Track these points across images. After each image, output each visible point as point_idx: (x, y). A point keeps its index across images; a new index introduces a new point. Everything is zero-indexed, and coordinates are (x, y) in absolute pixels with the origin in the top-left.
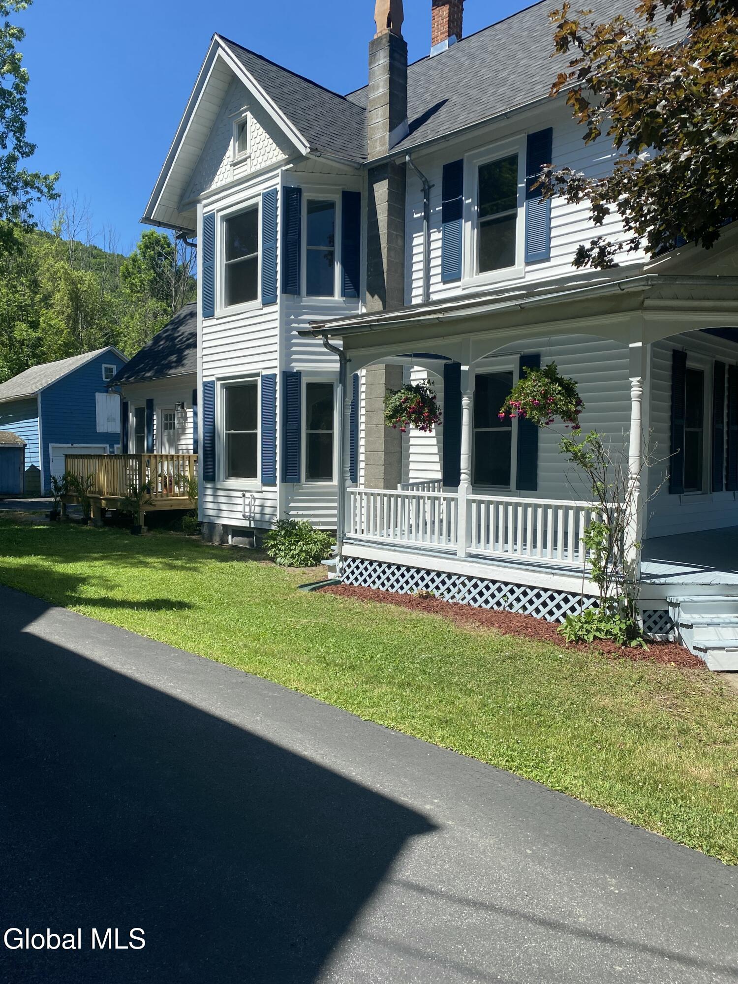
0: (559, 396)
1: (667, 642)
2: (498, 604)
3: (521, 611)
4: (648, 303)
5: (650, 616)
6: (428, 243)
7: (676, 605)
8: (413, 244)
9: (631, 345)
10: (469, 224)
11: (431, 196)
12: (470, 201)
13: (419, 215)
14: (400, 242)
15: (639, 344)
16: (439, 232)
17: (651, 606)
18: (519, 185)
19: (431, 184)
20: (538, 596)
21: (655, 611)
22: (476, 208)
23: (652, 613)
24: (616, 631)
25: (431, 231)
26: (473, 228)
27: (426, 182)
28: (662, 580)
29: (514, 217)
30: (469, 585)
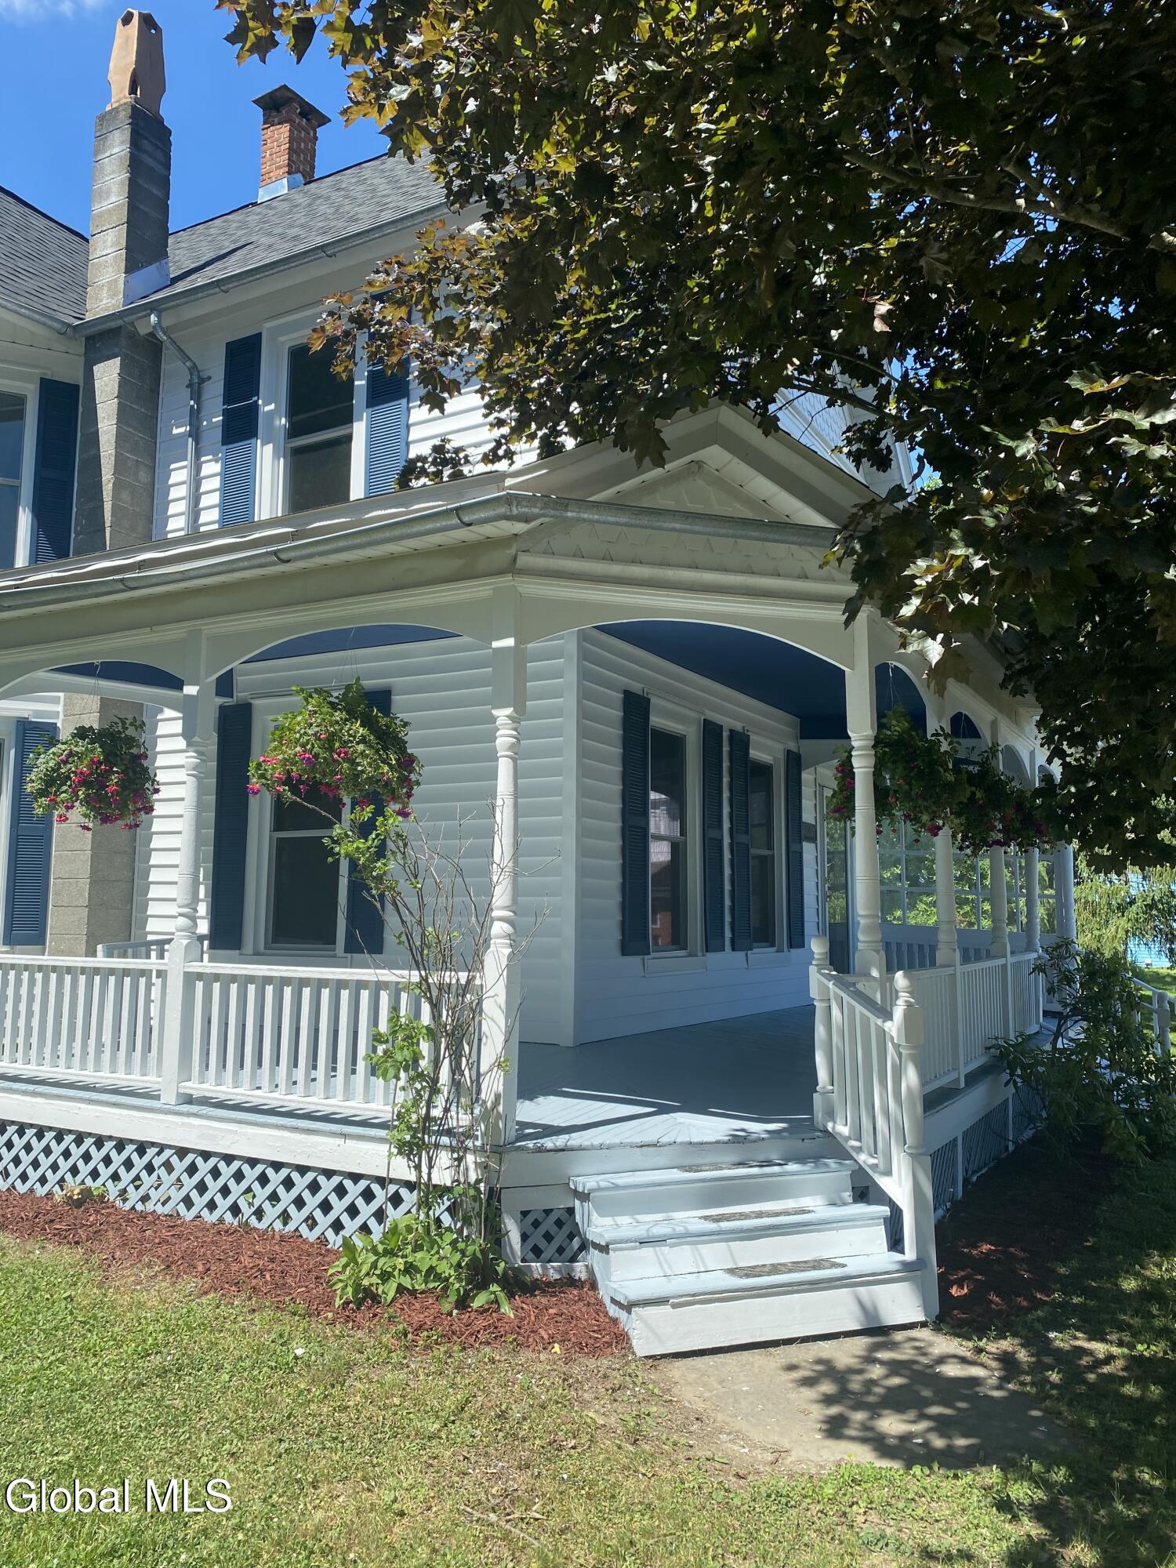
0: (361, 747)
1: (571, 1282)
2: (235, 1210)
4: (524, 560)
5: (536, 1224)
6: (196, 481)
7: (584, 1197)
8: (171, 482)
9: (496, 644)
10: (269, 449)
11: (205, 396)
12: (272, 408)
13: (182, 430)
14: (143, 476)
15: (510, 642)
16: (217, 462)
17: (538, 1201)
18: (356, 383)
19: (205, 375)
20: (314, 1187)
21: (548, 1212)
22: (283, 421)
23: (540, 1216)
25: (203, 459)
26: (276, 455)
27: (194, 369)
28: (560, 1141)
29: (349, 439)
30: (180, 1166)
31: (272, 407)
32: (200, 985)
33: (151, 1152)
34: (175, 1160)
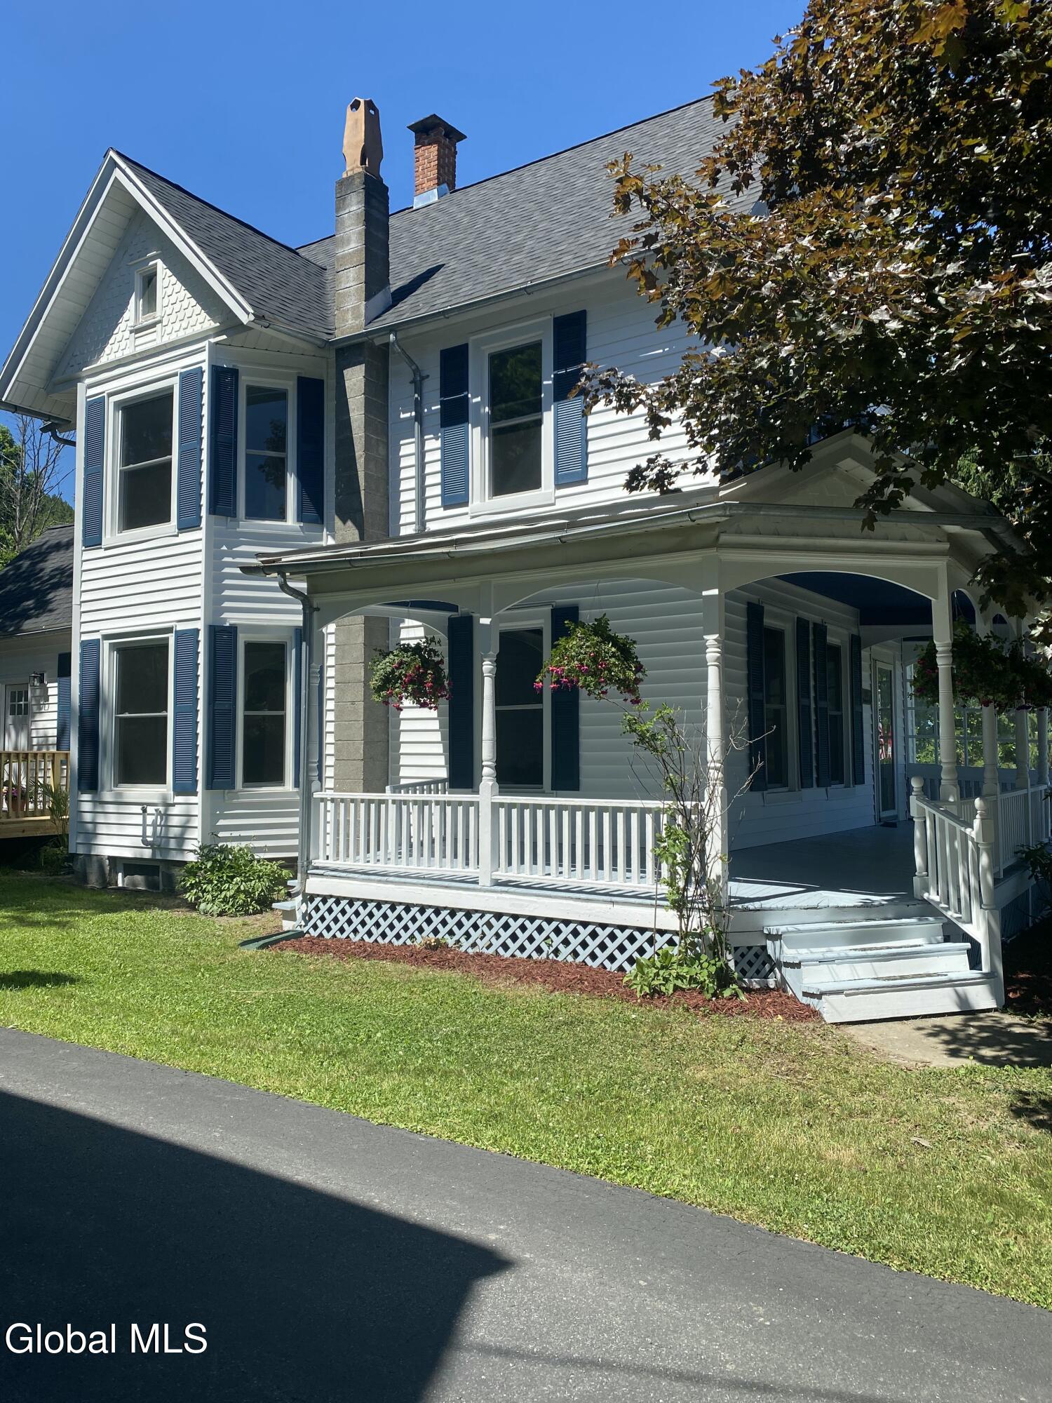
0: (613, 660)
1: (766, 989)
2: (539, 950)
3: (570, 959)
4: (724, 538)
5: (743, 955)
6: (421, 454)
7: (776, 937)
8: (401, 454)
9: (705, 593)
10: (477, 430)
11: (425, 390)
12: (477, 400)
13: (408, 415)
14: (382, 450)
15: (715, 592)
16: (437, 439)
17: (743, 941)
18: (545, 383)
19: (424, 374)
20: (594, 935)
21: (750, 948)
22: (487, 409)
23: (745, 951)
24: (703, 976)
25: (426, 437)
26: (483, 436)
27: (417, 371)
28: (757, 905)
29: (539, 423)
30: (497, 925)
31: (479, 399)
32: (502, 811)
33: (475, 917)
34: (493, 921)
